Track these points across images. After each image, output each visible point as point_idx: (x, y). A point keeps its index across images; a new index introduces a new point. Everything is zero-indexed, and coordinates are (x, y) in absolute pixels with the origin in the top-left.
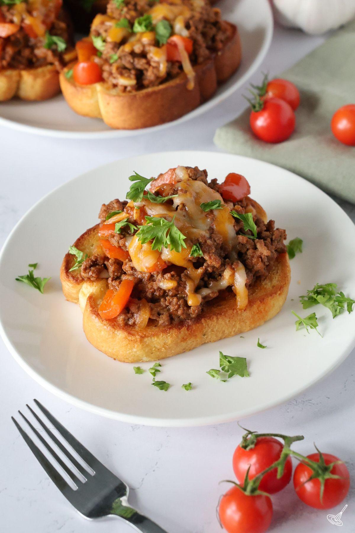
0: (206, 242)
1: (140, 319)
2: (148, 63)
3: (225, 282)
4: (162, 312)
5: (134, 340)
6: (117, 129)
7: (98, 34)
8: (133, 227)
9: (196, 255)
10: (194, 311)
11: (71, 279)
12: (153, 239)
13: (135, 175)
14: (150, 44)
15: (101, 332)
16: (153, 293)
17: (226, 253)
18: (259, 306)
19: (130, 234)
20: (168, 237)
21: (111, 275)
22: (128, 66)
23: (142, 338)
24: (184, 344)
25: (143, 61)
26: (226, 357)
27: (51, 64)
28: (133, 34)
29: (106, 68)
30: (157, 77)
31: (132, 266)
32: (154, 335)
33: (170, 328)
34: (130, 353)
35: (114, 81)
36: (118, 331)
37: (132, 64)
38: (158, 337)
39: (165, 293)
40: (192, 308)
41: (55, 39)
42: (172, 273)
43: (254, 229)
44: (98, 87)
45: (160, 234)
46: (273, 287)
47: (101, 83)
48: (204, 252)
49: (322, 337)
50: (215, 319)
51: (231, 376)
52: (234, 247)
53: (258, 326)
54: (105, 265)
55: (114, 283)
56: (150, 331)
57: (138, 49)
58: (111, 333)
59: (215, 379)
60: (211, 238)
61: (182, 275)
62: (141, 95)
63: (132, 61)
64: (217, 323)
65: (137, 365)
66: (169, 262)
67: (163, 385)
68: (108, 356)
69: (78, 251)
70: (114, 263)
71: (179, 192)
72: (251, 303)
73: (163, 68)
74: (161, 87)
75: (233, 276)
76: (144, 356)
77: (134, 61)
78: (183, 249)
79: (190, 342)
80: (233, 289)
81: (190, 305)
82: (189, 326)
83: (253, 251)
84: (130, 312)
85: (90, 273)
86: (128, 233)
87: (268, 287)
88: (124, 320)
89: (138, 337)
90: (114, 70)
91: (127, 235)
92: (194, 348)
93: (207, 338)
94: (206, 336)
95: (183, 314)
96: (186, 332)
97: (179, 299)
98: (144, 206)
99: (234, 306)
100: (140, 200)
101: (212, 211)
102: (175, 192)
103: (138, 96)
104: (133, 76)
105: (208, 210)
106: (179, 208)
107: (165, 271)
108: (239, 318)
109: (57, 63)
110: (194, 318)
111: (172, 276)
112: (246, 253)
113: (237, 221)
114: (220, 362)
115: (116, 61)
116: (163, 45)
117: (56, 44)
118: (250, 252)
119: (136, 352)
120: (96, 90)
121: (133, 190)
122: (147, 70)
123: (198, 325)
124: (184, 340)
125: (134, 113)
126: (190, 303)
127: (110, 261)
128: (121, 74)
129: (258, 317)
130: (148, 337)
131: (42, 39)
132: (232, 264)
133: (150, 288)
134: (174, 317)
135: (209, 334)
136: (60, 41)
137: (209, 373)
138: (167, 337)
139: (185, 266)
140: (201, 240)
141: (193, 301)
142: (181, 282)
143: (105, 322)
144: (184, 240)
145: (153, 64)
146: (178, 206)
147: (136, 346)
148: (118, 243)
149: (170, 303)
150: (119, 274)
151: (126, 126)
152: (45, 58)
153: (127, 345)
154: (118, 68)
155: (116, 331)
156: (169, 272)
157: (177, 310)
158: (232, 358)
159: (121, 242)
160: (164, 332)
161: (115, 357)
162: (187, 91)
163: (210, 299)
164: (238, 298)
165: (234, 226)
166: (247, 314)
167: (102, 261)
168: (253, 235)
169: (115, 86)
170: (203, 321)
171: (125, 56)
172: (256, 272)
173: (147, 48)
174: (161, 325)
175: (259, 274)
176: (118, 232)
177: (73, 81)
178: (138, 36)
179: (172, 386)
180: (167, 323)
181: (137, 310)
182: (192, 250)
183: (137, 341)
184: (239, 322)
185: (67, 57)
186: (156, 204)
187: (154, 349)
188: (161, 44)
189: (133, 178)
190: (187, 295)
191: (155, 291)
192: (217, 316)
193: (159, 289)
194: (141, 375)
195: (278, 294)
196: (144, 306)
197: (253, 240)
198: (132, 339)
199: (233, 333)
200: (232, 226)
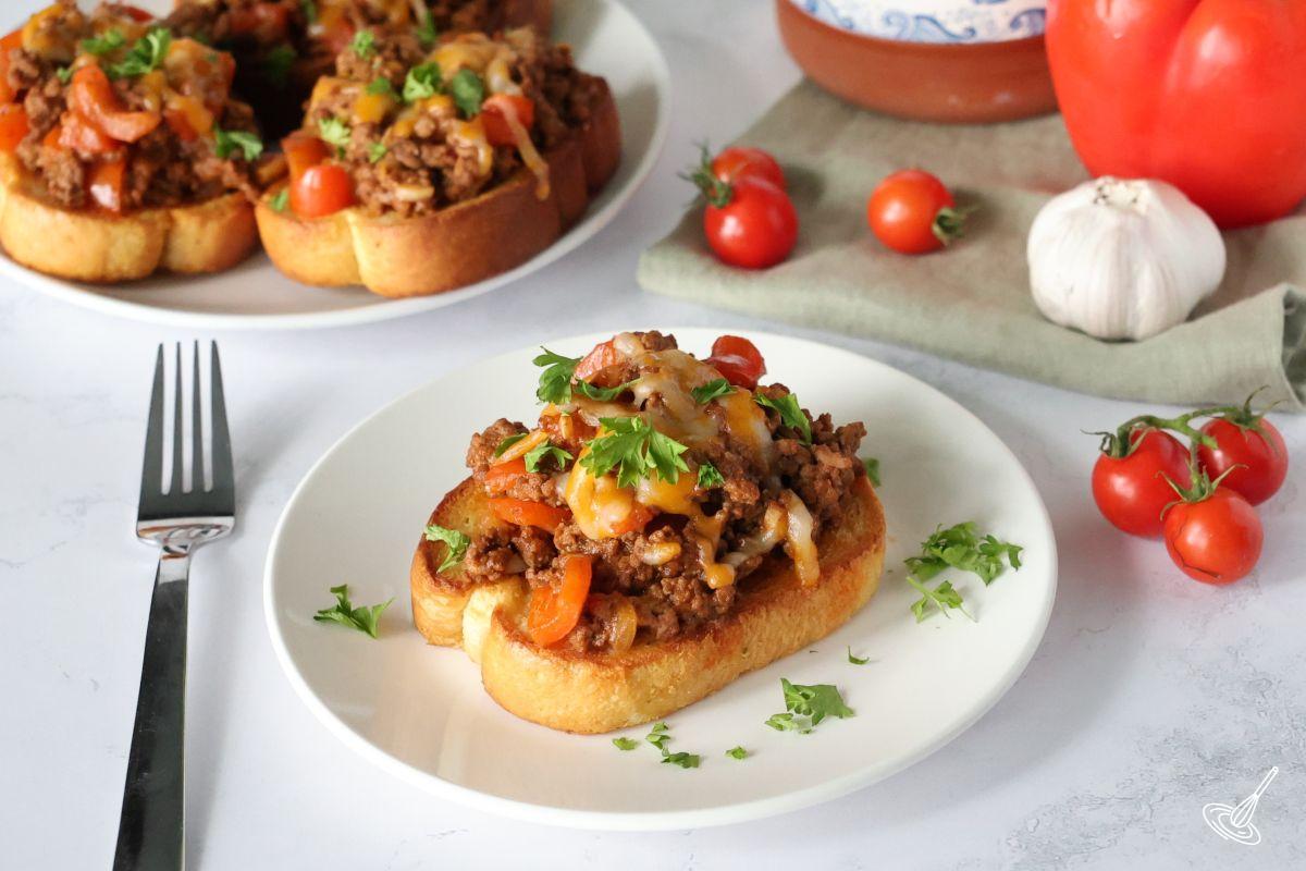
0: (722, 456)
1: (618, 629)
2: (452, 153)
3: (769, 537)
4: (659, 609)
5: (612, 676)
6: (401, 296)
7: (329, 115)
8: (563, 456)
9: (709, 483)
10: (723, 598)
11: (446, 587)
12: (617, 466)
13: (545, 353)
14: (447, 117)
15: (536, 674)
16: (632, 577)
17: (761, 477)
18: (843, 577)
19: (558, 471)
20: (648, 454)
21: (530, 562)
22: (409, 162)
23: (629, 668)
24: (708, 675)
25: (442, 149)
26: (797, 688)
27: (232, 190)
28: (403, 105)
29: (363, 173)
30: (475, 178)
31: (575, 532)
32: (651, 660)
33: (680, 642)
34: (604, 708)
35: (385, 199)
36: (574, 664)
37: (418, 158)
38: (659, 663)
39: (655, 574)
40: (717, 592)
41: (236, 137)
42: (665, 528)
43: (803, 425)
44: (350, 216)
45: (629, 454)
46: (859, 539)
47: (354, 209)
48: (725, 476)
49: (976, 622)
50: (764, 614)
51: (816, 721)
52: (774, 465)
53: (841, 625)
54: (513, 545)
55: (541, 576)
56: (640, 654)
57: (423, 128)
58: (561, 671)
59: (786, 733)
60: (728, 448)
61: (685, 531)
62: (449, 217)
63: (416, 152)
64: (768, 620)
65: (619, 736)
66: (656, 508)
67: (685, 760)
68: (555, 729)
69: (446, 532)
70: (533, 537)
71: (642, 373)
72: (826, 572)
73: (484, 156)
74: (484, 197)
75: (784, 520)
76: (634, 709)
77: (420, 153)
78: (682, 474)
79: (722, 668)
80: (785, 550)
81: (713, 588)
82: (716, 632)
83: (812, 467)
84: (595, 620)
85: (490, 564)
86: (554, 470)
87: (848, 540)
88: (586, 638)
89: (618, 668)
90: (381, 175)
91: (554, 474)
92: (725, 685)
93: (749, 656)
94: (748, 654)
95: (702, 607)
96: (714, 645)
97: (689, 579)
98: (578, 409)
99: (793, 581)
100: (567, 401)
101: (714, 402)
102: (634, 374)
103: (440, 221)
104: (424, 181)
105: (707, 400)
106: (648, 403)
107: (649, 529)
108: (807, 605)
109: (245, 187)
110: (724, 614)
111: (667, 535)
112: (798, 475)
113: (769, 412)
114: (787, 701)
115: (383, 156)
116: (474, 115)
117: (239, 147)
118: (806, 471)
119: (616, 704)
120: (346, 224)
121: (548, 382)
122: (451, 168)
123: (733, 628)
124: (709, 664)
125: (436, 257)
126: (713, 583)
127: (524, 534)
128: (400, 180)
129: (842, 600)
130: (639, 665)
131: (207, 140)
132: (778, 497)
133: (623, 570)
134: (685, 616)
135: (755, 647)
136: (248, 139)
137: (771, 723)
138: (677, 661)
139: (688, 513)
140: (712, 455)
141: (717, 577)
142: (686, 544)
143: (543, 653)
144: (683, 456)
145: (462, 153)
146: (646, 400)
147: (617, 688)
148: (540, 491)
149: (672, 589)
150: (547, 557)
151: (421, 287)
152: (217, 180)
153: (599, 689)
154: (389, 171)
155: (571, 665)
156: (660, 528)
157: (689, 601)
158: (810, 688)
159: (546, 489)
160: (671, 650)
161: (570, 725)
162: (537, 201)
163: (748, 573)
164: (800, 566)
165: (766, 424)
166: (820, 597)
167: (506, 538)
168: (802, 438)
169: (387, 208)
170: (741, 618)
171: (400, 144)
172: (823, 511)
173: (444, 124)
174: (662, 636)
175: (830, 515)
176: (533, 471)
177: (292, 212)
178: (418, 106)
179: (703, 759)
180: (674, 631)
181: (609, 613)
182: (700, 475)
183: (618, 678)
184: (807, 617)
185: (265, 172)
186: (601, 402)
187: (652, 691)
188: (469, 114)
189: (541, 361)
190: (702, 570)
191: (635, 572)
192: (766, 606)
193: (644, 565)
194: (631, 752)
195: (872, 551)
196: (623, 603)
197: (807, 447)
198: (609, 675)
199: (796, 643)
200: (763, 423)
